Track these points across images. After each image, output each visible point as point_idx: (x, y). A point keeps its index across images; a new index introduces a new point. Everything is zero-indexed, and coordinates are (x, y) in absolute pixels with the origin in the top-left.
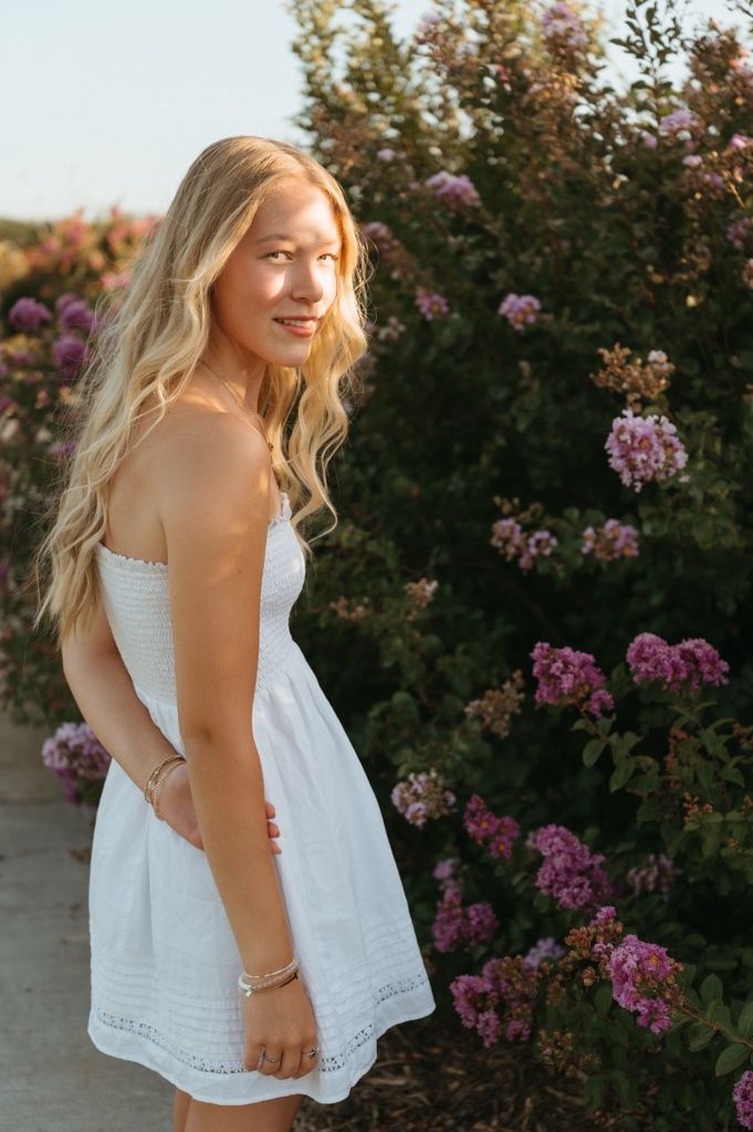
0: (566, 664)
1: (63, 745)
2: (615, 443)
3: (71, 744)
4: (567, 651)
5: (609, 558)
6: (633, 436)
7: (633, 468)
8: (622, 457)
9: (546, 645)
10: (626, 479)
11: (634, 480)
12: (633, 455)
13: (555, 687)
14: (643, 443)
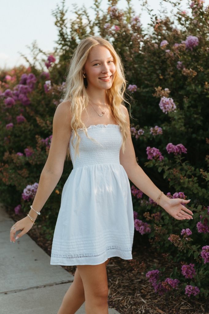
0: (154, 151)
1: (29, 190)
2: (162, 103)
3: (31, 189)
4: (154, 148)
5: (156, 135)
6: (166, 102)
7: (165, 108)
8: (163, 106)
9: (149, 147)
10: (164, 111)
11: (165, 111)
12: (165, 105)
13: (152, 155)
14: (167, 103)
